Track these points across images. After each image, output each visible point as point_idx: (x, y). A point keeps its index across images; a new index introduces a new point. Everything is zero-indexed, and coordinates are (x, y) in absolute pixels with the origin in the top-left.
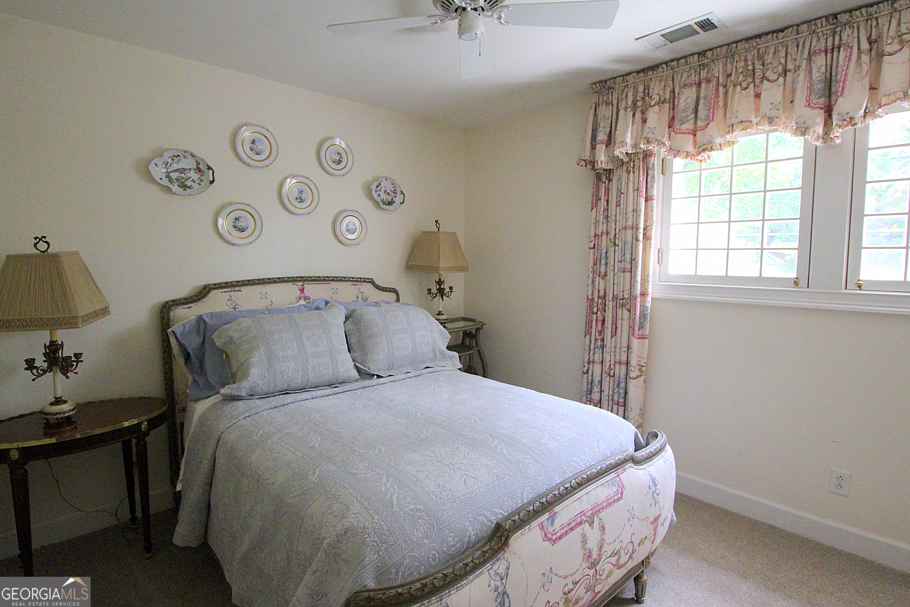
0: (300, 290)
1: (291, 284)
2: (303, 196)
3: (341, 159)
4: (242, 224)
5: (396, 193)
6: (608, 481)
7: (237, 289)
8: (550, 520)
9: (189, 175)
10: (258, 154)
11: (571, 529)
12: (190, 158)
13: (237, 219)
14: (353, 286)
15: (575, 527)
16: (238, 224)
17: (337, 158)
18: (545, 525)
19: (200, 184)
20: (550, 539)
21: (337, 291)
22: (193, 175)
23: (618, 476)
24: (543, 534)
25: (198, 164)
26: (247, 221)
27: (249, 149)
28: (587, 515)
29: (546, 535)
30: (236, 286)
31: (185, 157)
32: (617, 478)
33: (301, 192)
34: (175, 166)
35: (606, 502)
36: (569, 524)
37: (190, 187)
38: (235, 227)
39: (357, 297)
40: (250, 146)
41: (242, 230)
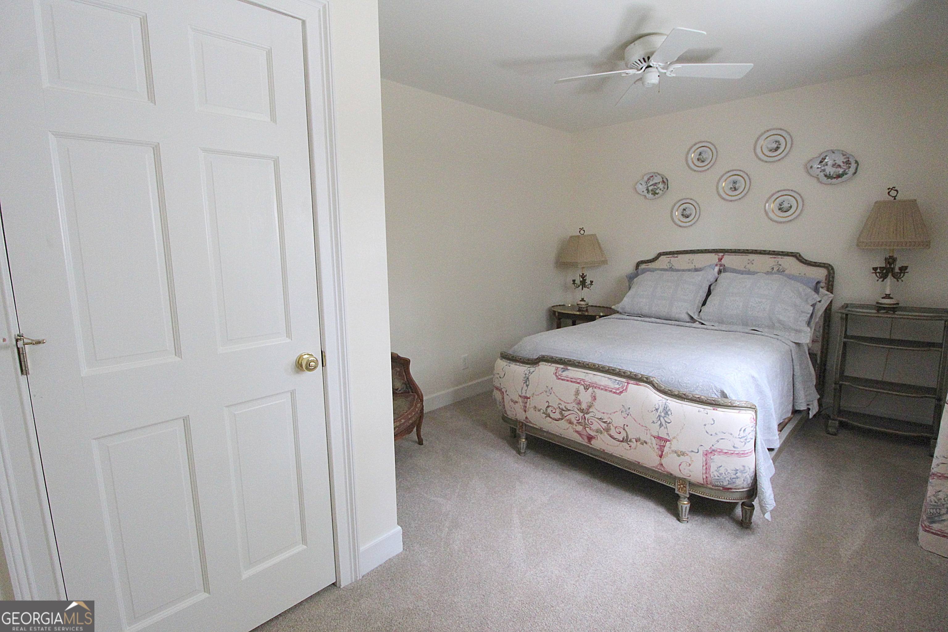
0: (718, 259)
1: (714, 254)
2: (737, 186)
3: (779, 146)
4: (687, 212)
5: (850, 164)
6: (616, 380)
7: (676, 255)
8: (563, 370)
9: (659, 186)
10: (703, 162)
11: (571, 381)
12: (659, 176)
13: (684, 210)
14: (773, 259)
15: (574, 382)
16: (685, 213)
17: (775, 146)
18: (559, 369)
19: (663, 191)
20: (556, 376)
21: (753, 262)
22: (661, 186)
23: (628, 383)
24: (555, 372)
25: (663, 178)
26: (691, 210)
27: (697, 160)
28: (586, 383)
29: (556, 373)
30: (676, 254)
31: (656, 176)
32: (626, 384)
33: (735, 183)
34: (651, 183)
35: (604, 387)
36: (572, 378)
37: (657, 194)
38: (683, 215)
39: (773, 268)
40: (697, 157)
41: (687, 217)
